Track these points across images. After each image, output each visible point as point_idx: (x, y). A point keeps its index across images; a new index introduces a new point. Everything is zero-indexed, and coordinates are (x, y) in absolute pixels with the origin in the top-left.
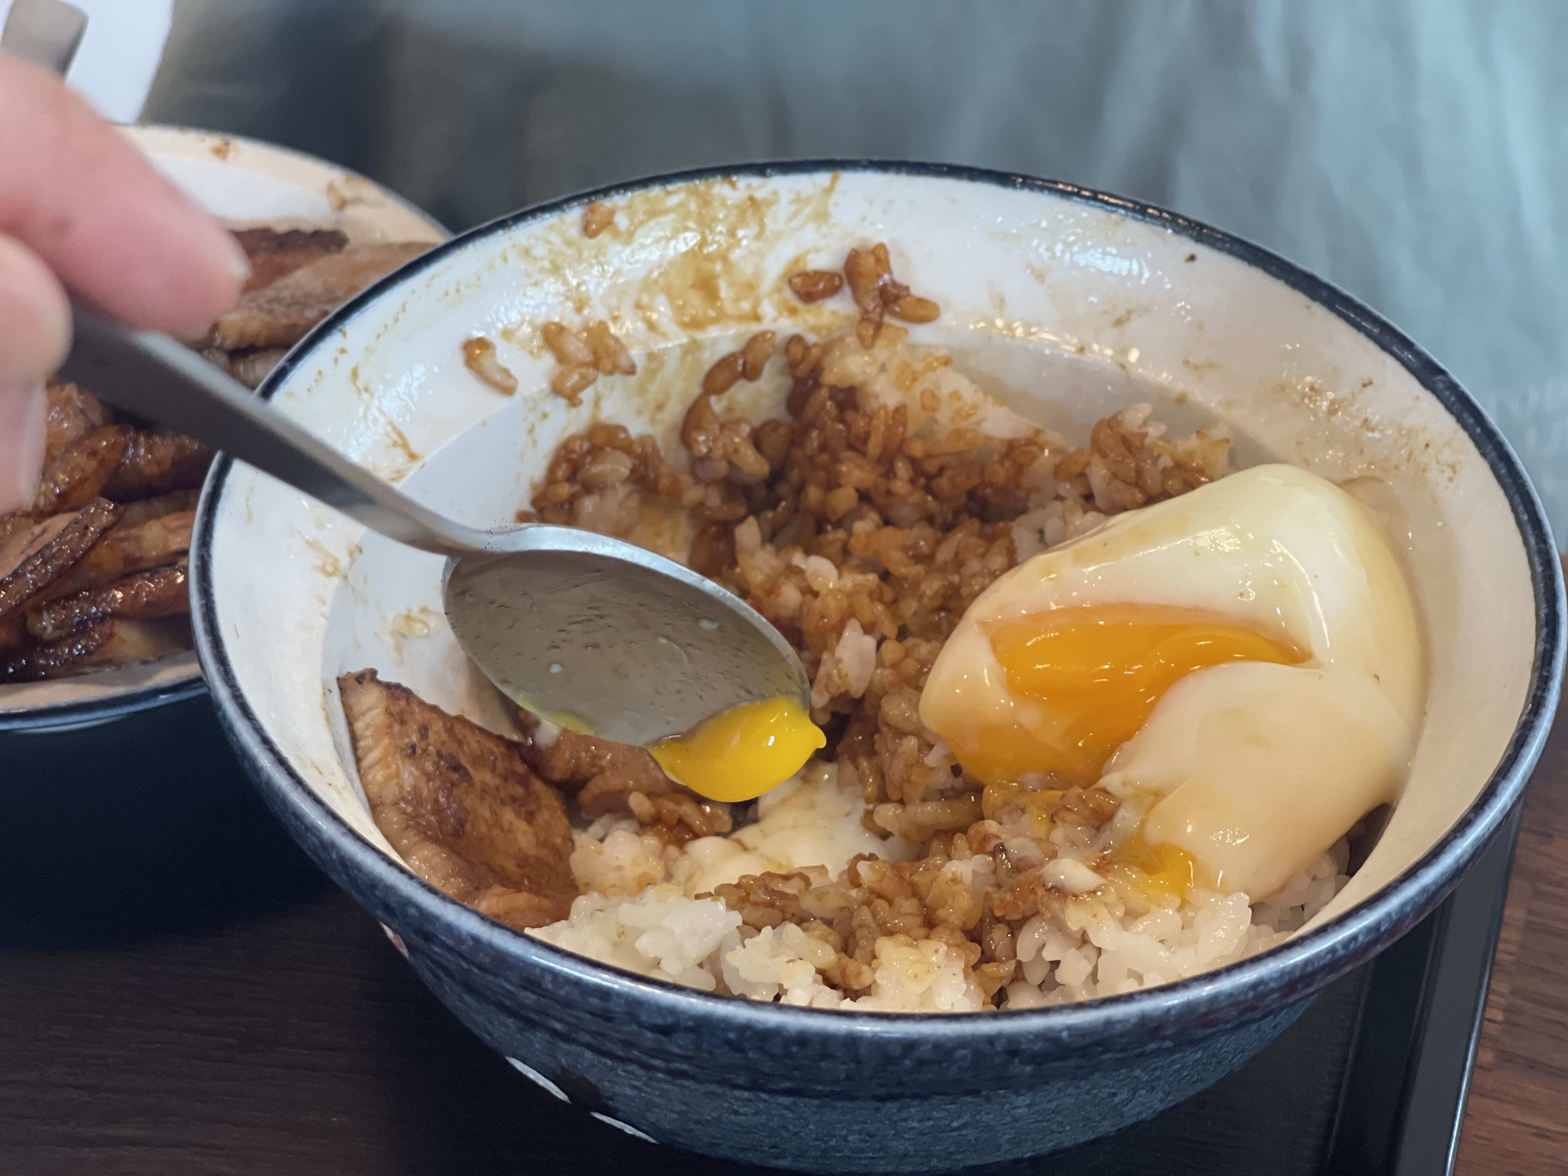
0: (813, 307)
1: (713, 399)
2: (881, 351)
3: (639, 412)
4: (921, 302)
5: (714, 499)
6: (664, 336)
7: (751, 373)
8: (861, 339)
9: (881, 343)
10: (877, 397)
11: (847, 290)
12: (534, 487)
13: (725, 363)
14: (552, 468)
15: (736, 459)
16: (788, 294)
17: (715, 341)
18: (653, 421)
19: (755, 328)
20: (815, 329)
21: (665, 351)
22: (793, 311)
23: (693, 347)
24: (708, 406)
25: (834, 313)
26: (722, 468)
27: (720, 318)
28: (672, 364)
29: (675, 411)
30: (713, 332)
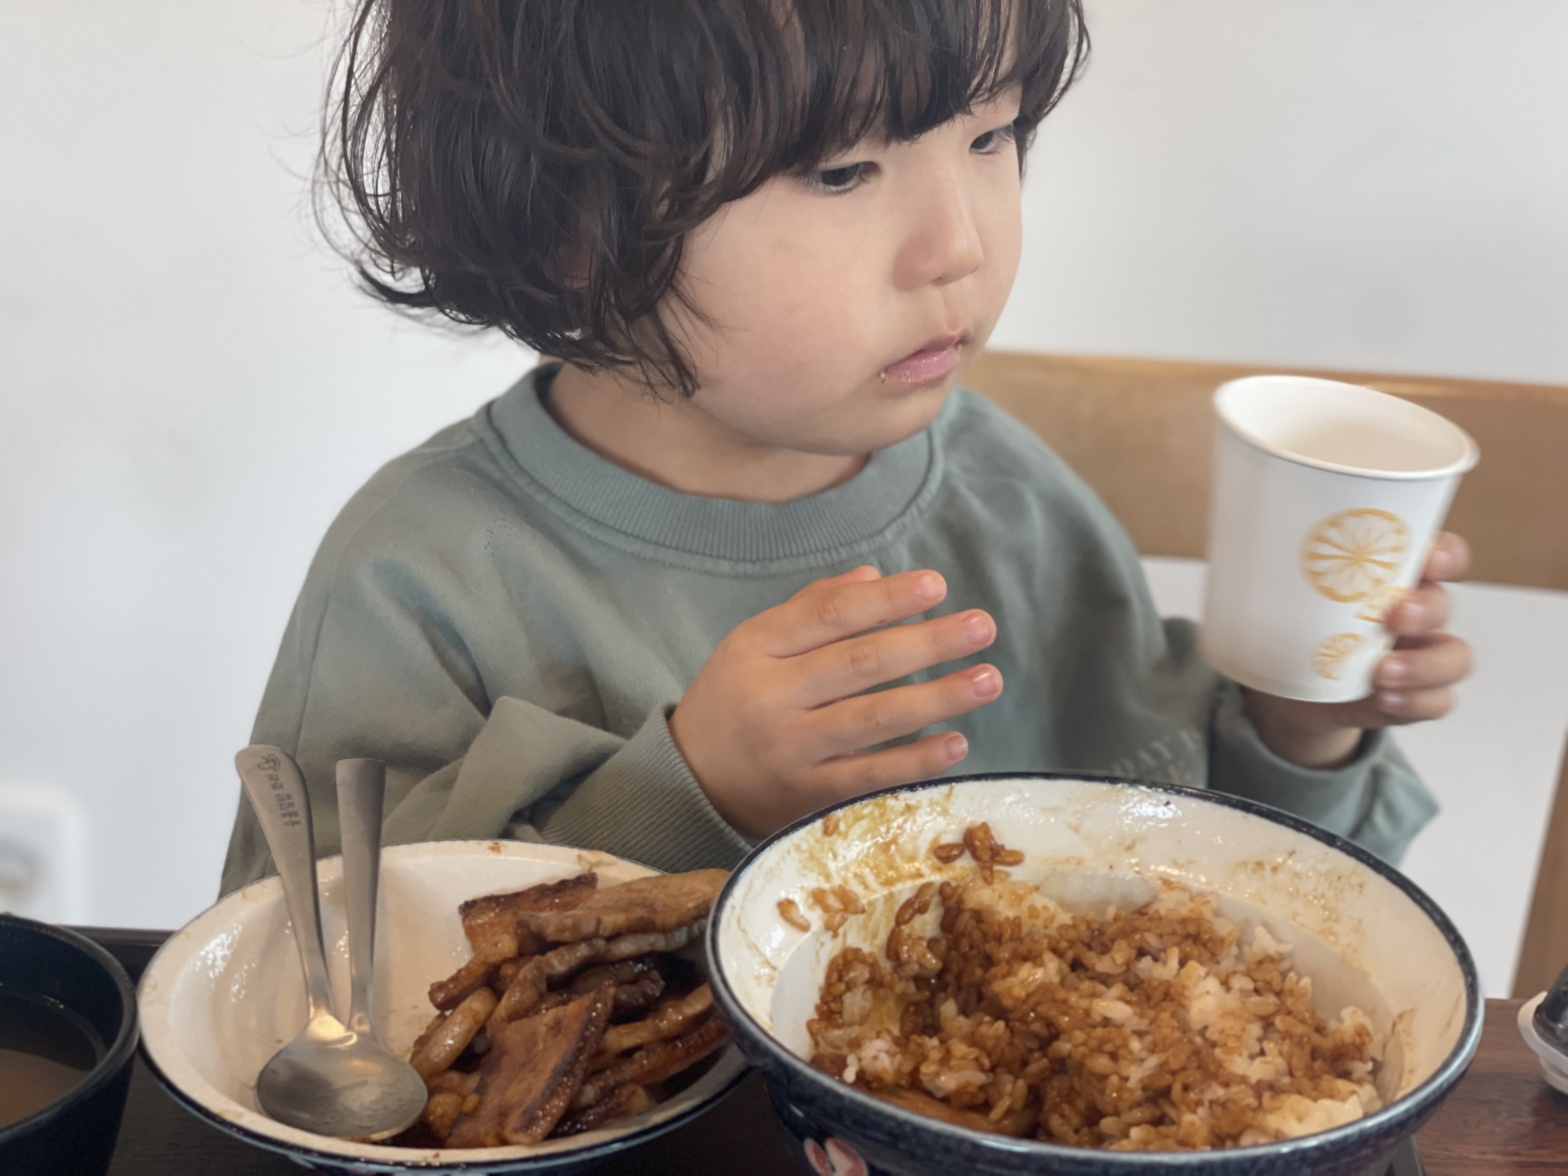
0: (949, 865)
1: (903, 927)
2: (998, 886)
3: (865, 940)
4: (1013, 853)
5: (912, 988)
6: (874, 891)
7: (922, 910)
8: (985, 879)
9: (996, 881)
10: (999, 913)
11: (967, 854)
12: (821, 989)
13: (908, 904)
14: (828, 977)
15: (923, 962)
16: (934, 860)
17: (900, 892)
18: (872, 945)
19: (919, 882)
20: (955, 879)
21: (876, 901)
22: (939, 870)
23: (890, 897)
24: (901, 932)
25: (963, 868)
26: (916, 967)
27: (900, 878)
28: (880, 907)
29: (882, 937)
30: (898, 887)
